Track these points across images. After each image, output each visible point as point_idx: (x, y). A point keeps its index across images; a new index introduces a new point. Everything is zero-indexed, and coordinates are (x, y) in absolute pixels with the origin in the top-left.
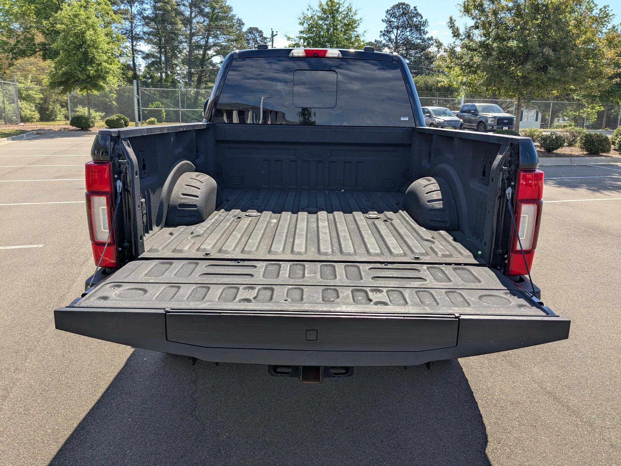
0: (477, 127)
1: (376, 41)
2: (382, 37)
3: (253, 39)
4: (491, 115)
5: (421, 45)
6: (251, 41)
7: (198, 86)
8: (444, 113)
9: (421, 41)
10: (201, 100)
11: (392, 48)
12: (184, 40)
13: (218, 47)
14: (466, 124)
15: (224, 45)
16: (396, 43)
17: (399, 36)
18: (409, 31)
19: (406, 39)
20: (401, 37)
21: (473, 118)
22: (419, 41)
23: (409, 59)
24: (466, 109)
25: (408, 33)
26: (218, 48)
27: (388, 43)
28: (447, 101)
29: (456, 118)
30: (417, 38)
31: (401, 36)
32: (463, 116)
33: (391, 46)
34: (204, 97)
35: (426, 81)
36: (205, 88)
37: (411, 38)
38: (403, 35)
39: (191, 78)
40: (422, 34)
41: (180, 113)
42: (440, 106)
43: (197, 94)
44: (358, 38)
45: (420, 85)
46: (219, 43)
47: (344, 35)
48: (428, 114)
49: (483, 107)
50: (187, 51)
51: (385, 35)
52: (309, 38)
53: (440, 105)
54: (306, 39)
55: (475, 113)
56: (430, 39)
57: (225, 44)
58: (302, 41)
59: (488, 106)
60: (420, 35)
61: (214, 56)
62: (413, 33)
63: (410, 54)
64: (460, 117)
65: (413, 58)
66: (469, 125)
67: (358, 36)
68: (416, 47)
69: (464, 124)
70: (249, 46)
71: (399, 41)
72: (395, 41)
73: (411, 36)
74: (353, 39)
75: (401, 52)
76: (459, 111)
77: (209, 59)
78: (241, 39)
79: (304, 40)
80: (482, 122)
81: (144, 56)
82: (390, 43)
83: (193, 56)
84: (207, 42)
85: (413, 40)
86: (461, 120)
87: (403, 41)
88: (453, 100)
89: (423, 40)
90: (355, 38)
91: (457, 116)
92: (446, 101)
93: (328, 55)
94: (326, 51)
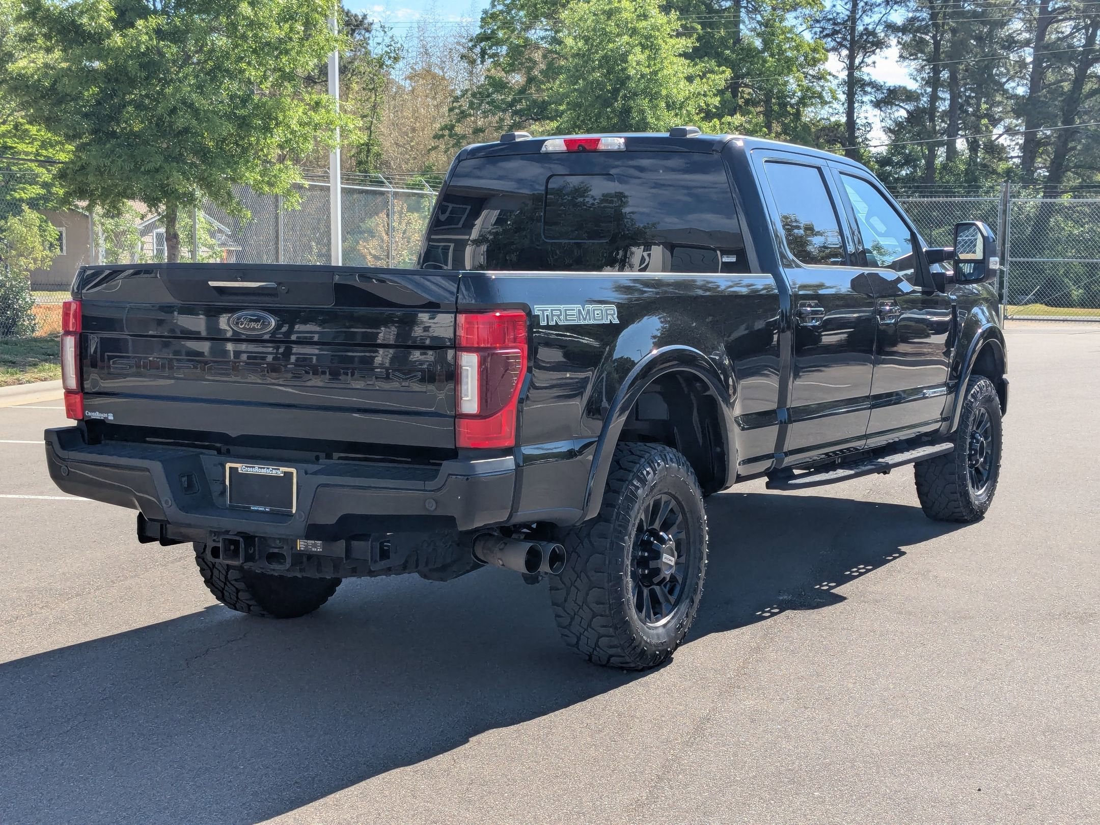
81: (880, 96)
93: (601, 147)
94: (597, 141)
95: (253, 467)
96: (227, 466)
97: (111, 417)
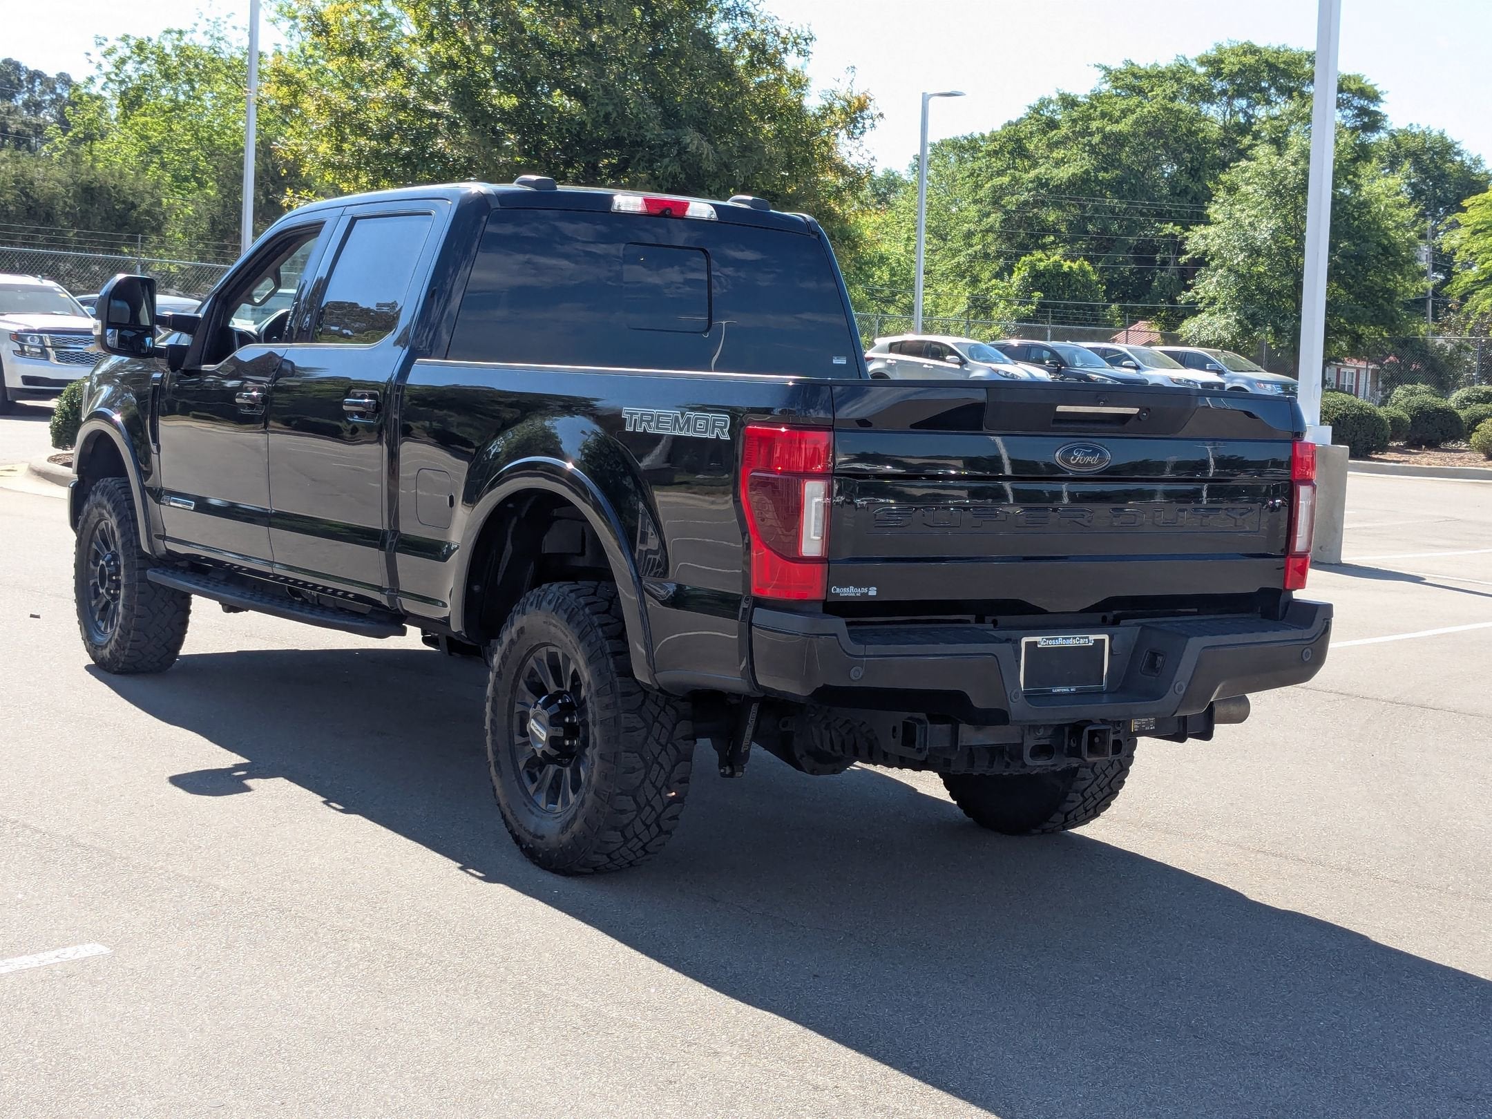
93: (690, 213)
94: (686, 205)
95: (1055, 639)
96: (1025, 640)
97: (873, 592)
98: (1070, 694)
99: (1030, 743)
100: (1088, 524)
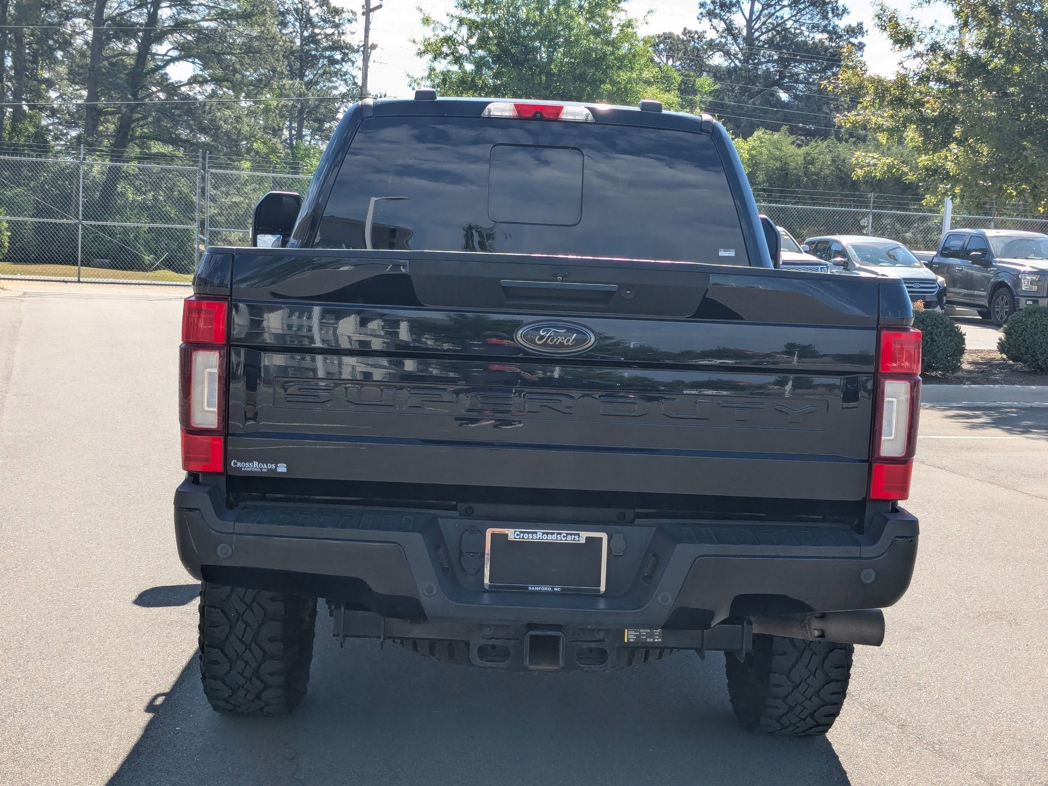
0: (990, 302)
1: (685, 32)
2: (706, 21)
3: (296, 10)
4: (1028, 265)
5: (827, 49)
6: (290, 18)
7: (117, 153)
8: (890, 256)
9: (825, 36)
10: (123, 195)
11: (735, 55)
12: (80, 9)
13: (188, 33)
14: (957, 290)
15: (207, 29)
16: (749, 40)
17: (758, 18)
18: (790, 6)
19: (780, 29)
20: (764, 23)
21: (979, 274)
22: (819, 36)
23: (787, 90)
24: (957, 244)
25: (787, 10)
26: (189, 38)
27: (723, 40)
28: (907, 222)
29: (926, 273)
30: (814, 27)
31: (763, 19)
32: (949, 266)
33: (734, 49)
34: (132, 184)
35: (838, 157)
36: (139, 159)
37: (797, 25)
38: (771, 15)
39: (95, 126)
40: (830, 15)
41: (80, 232)
42: (882, 235)
43: (114, 175)
44: (630, 30)
45: (821, 169)
46: (193, 22)
47: (588, 20)
48: (839, 259)
49: (1008, 241)
50: (87, 43)
51: (716, 16)
52: (484, 23)
53: (879, 230)
54: (477, 28)
55: (984, 258)
56: (853, 31)
57: (213, 24)
58: (464, 31)
59: (1022, 240)
60: (825, 17)
61: (174, 60)
62: (800, 11)
63: (792, 75)
64: (936, 271)
65: (801, 86)
66: (965, 295)
67: (629, 24)
68: (811, 52)
69: (951, 289)
70: (284, 31)
71: (757, 34)
72: (744, 32)
73: (795, 21)
74: (615, 32)
75: (764, 67)
76: (935, 253)
77: (158, 68)
78: (263, 12)
79: (470, 29)
80: (1002, 284)
82: (730, 38)
83: (107, 58)
84: (153, 18)
85: (801, 33)
86: (941, 279)
87: (770, 34)
88: (923, 219)
89: (834, 34)
90: (622, 30)
91: (930, 265)
92: (902, 220)
93: (564, 116)
94: (559, 109)
95: (533, 533)
96: (489, 532)
97: (282, 468)
98: (553, 593)
99: (477, 641)
100: (568, 411)
